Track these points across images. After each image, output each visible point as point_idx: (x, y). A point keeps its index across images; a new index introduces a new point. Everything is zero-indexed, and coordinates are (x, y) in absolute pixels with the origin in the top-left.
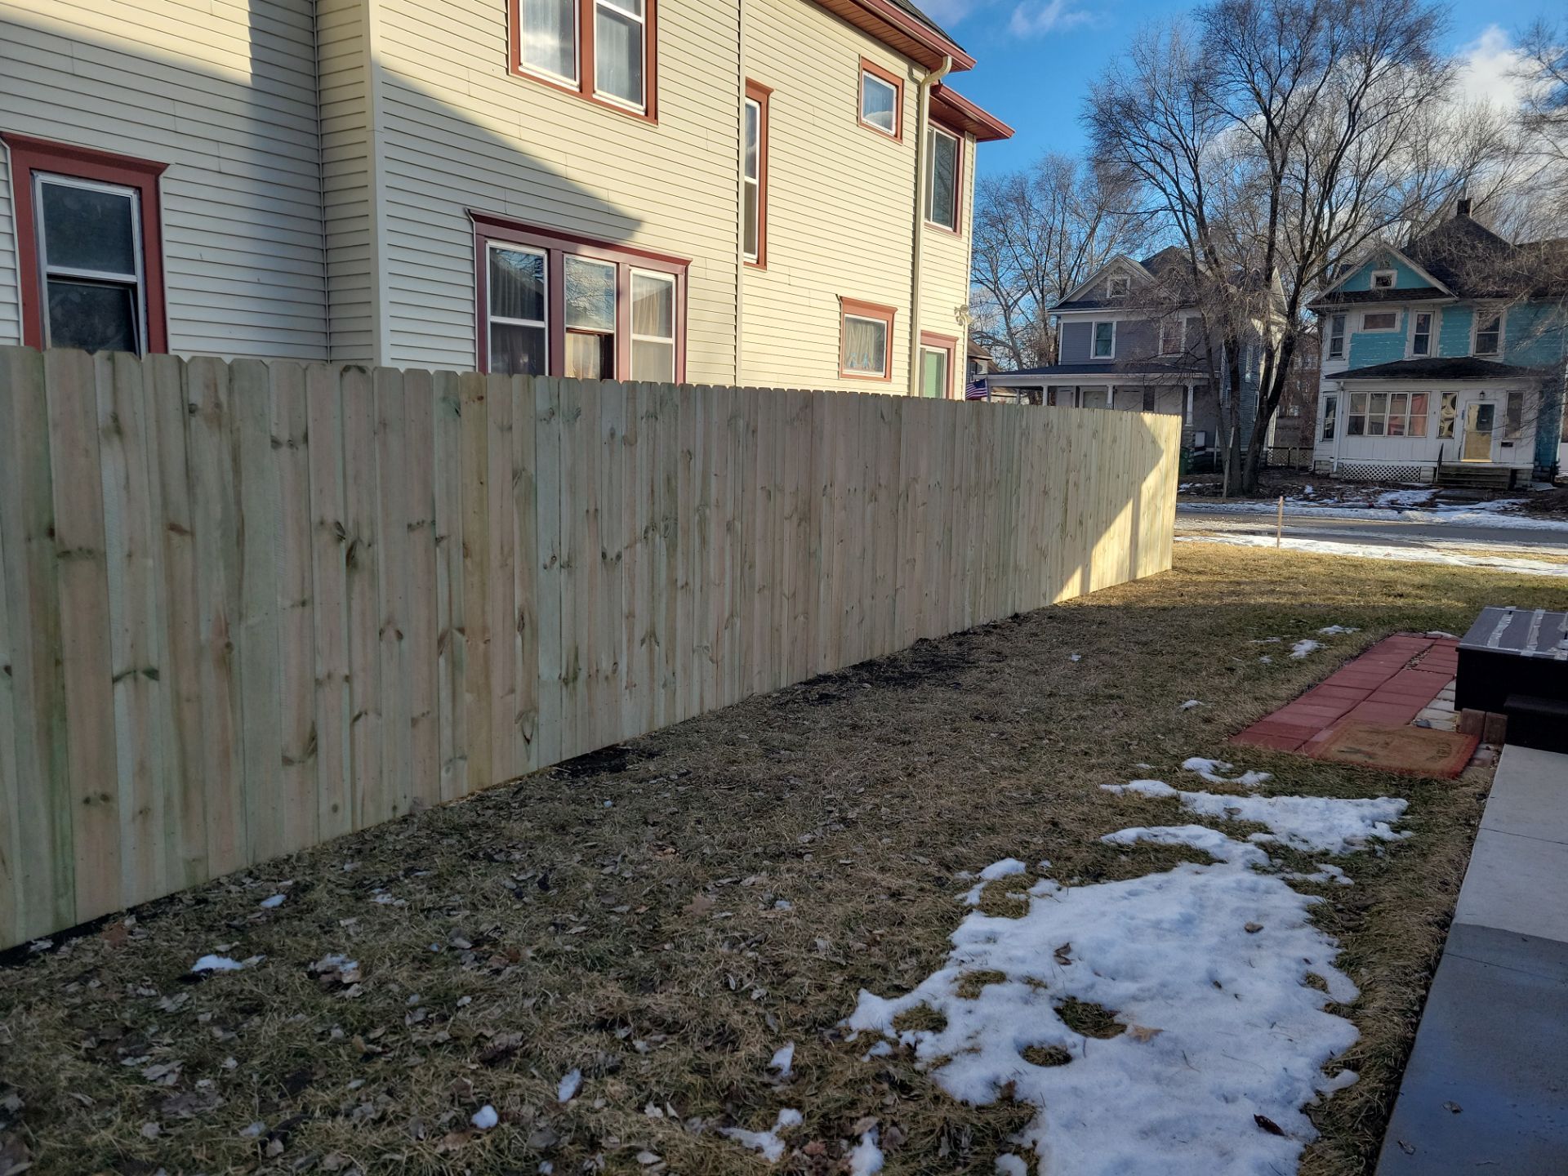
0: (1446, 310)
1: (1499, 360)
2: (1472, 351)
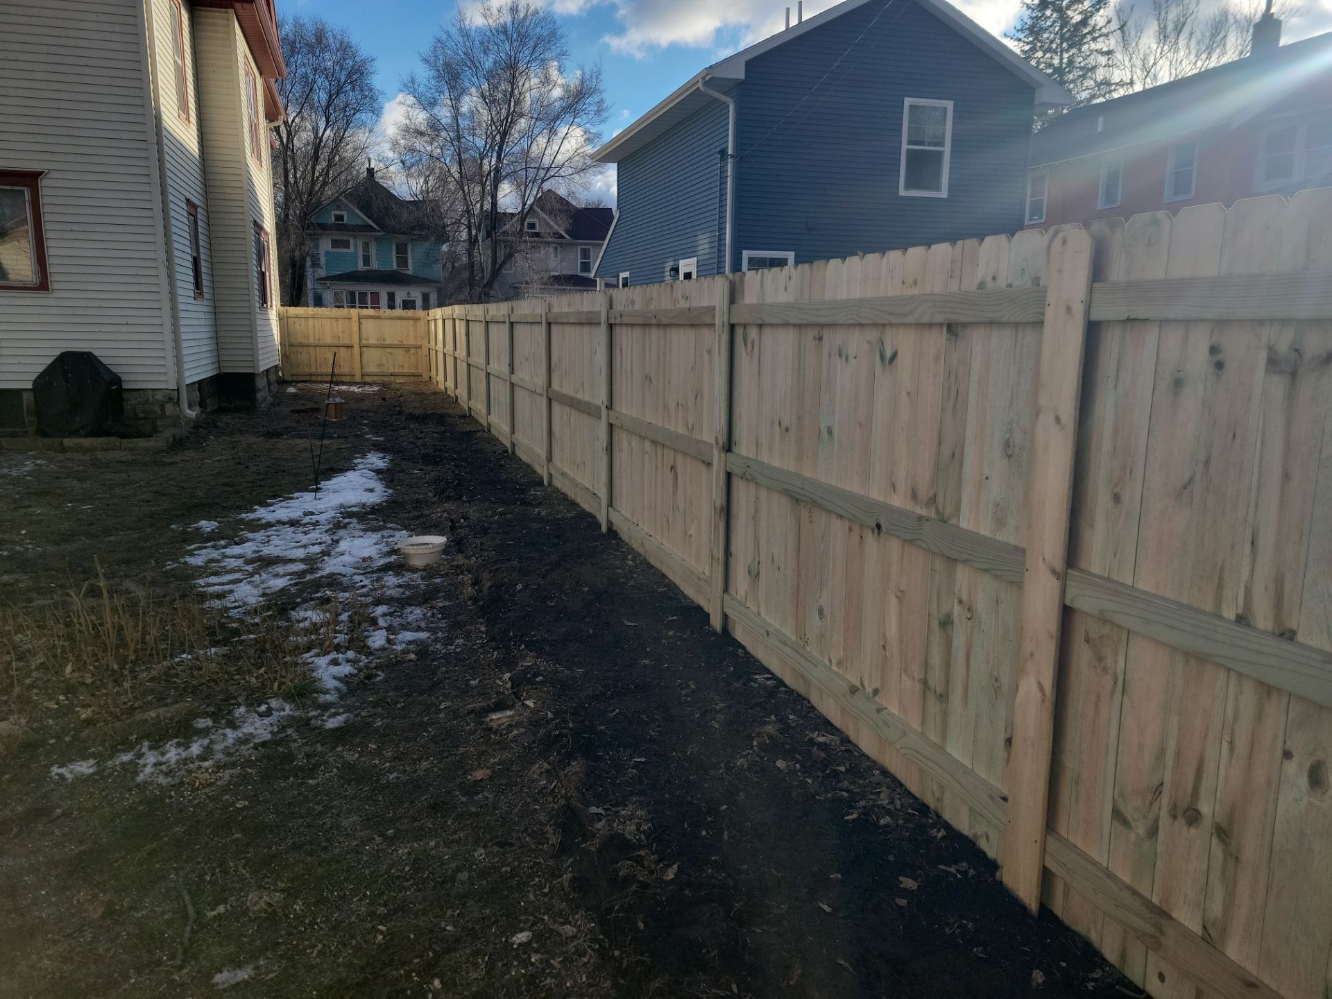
0: (377, 239)
1: (410, 273)
2: (395, 267)
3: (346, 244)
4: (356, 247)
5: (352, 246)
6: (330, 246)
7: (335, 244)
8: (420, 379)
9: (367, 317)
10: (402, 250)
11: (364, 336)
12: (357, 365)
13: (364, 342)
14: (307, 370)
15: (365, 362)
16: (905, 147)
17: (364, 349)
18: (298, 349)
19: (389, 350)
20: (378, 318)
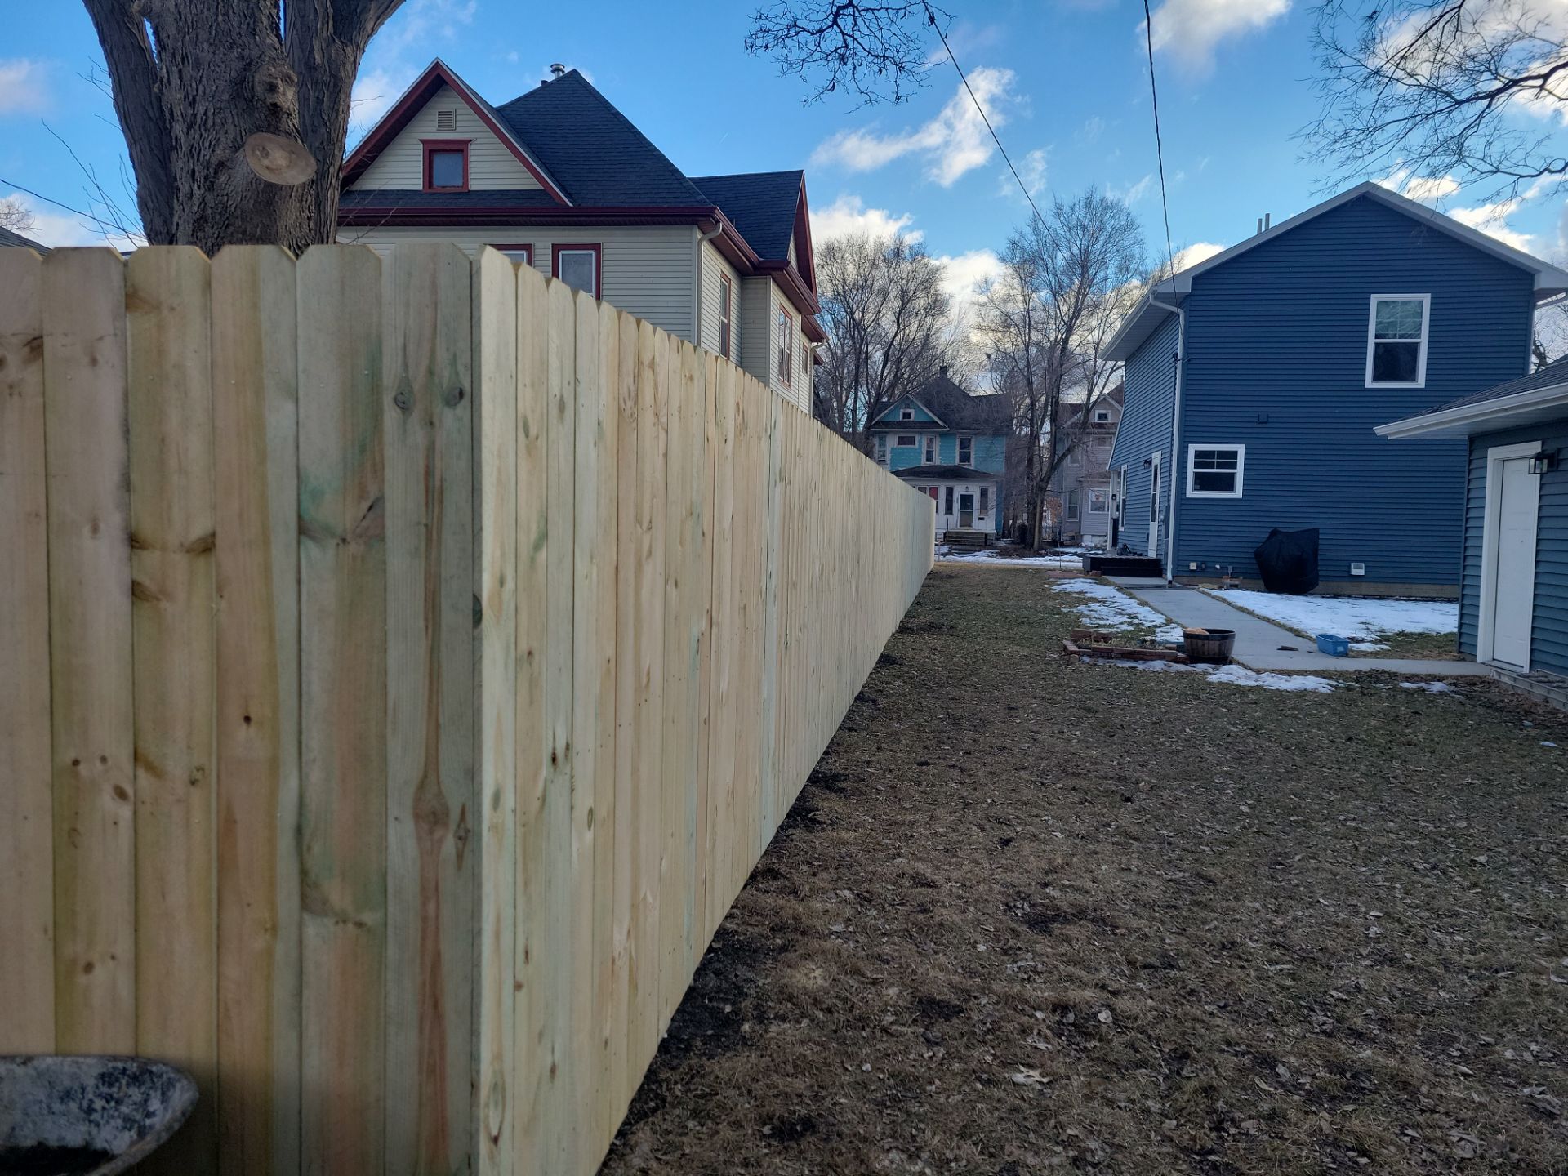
0: (942, 435)
1: (971, 467)
2: (957, 462)
3: (911, 441)
4: (920, 443)
5: (916, 442)
6: (896, 444)
7: (901, 441)
10: (965, 444)
16: (1372, 340)
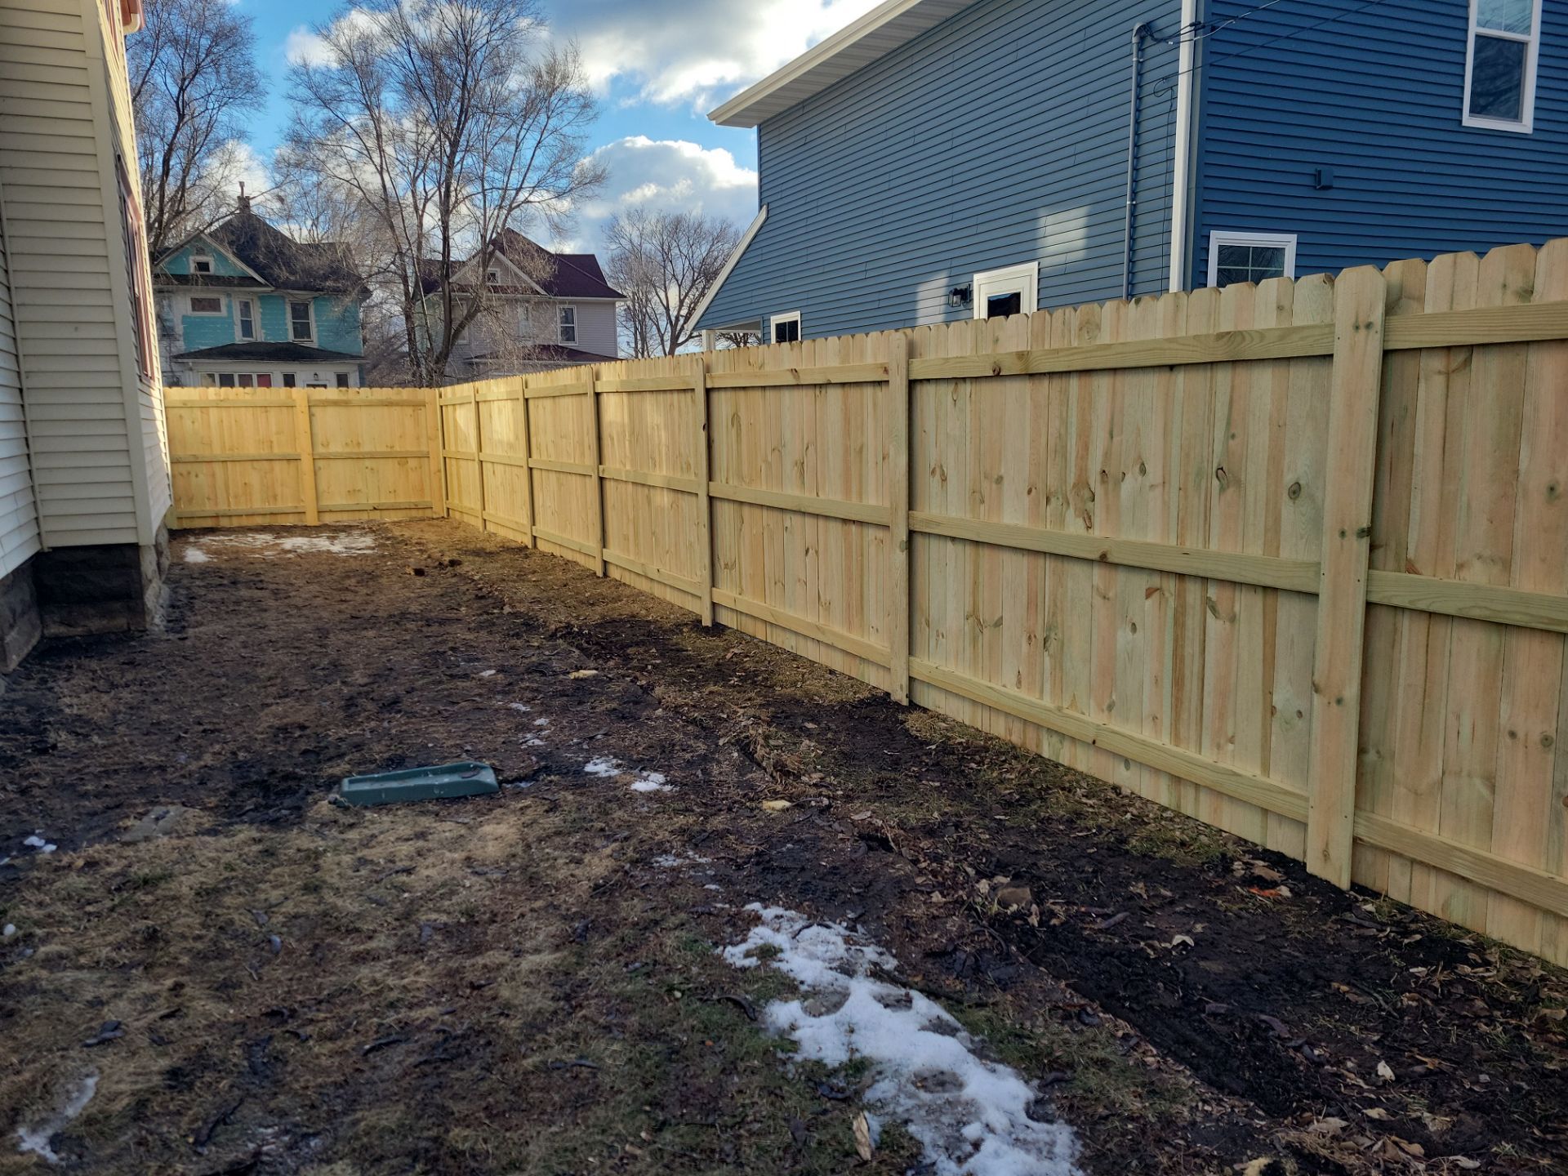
0: (263, 298)
1: (315, 345)
2: (291, 338)
3: (214, 305)
4: (230, 308)
5: (223, 308)
6: (190, 307)
7: (197, 304)
8: (428, 513)
9: (326, 403)
10: (300, 312)
11: (319, 438)
12: (311, 494)
13: (321, 450)
14: (209, 508)
15: (323, 486)
17: (320, 463)
18: (189, 467)
19: (368, 463)
20: (346, 404)
